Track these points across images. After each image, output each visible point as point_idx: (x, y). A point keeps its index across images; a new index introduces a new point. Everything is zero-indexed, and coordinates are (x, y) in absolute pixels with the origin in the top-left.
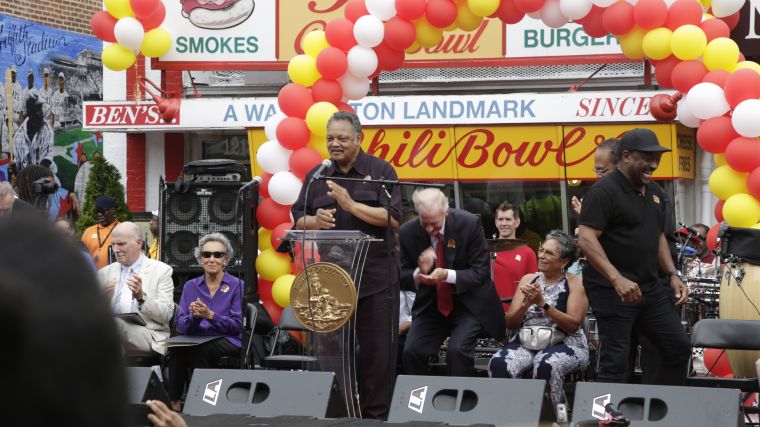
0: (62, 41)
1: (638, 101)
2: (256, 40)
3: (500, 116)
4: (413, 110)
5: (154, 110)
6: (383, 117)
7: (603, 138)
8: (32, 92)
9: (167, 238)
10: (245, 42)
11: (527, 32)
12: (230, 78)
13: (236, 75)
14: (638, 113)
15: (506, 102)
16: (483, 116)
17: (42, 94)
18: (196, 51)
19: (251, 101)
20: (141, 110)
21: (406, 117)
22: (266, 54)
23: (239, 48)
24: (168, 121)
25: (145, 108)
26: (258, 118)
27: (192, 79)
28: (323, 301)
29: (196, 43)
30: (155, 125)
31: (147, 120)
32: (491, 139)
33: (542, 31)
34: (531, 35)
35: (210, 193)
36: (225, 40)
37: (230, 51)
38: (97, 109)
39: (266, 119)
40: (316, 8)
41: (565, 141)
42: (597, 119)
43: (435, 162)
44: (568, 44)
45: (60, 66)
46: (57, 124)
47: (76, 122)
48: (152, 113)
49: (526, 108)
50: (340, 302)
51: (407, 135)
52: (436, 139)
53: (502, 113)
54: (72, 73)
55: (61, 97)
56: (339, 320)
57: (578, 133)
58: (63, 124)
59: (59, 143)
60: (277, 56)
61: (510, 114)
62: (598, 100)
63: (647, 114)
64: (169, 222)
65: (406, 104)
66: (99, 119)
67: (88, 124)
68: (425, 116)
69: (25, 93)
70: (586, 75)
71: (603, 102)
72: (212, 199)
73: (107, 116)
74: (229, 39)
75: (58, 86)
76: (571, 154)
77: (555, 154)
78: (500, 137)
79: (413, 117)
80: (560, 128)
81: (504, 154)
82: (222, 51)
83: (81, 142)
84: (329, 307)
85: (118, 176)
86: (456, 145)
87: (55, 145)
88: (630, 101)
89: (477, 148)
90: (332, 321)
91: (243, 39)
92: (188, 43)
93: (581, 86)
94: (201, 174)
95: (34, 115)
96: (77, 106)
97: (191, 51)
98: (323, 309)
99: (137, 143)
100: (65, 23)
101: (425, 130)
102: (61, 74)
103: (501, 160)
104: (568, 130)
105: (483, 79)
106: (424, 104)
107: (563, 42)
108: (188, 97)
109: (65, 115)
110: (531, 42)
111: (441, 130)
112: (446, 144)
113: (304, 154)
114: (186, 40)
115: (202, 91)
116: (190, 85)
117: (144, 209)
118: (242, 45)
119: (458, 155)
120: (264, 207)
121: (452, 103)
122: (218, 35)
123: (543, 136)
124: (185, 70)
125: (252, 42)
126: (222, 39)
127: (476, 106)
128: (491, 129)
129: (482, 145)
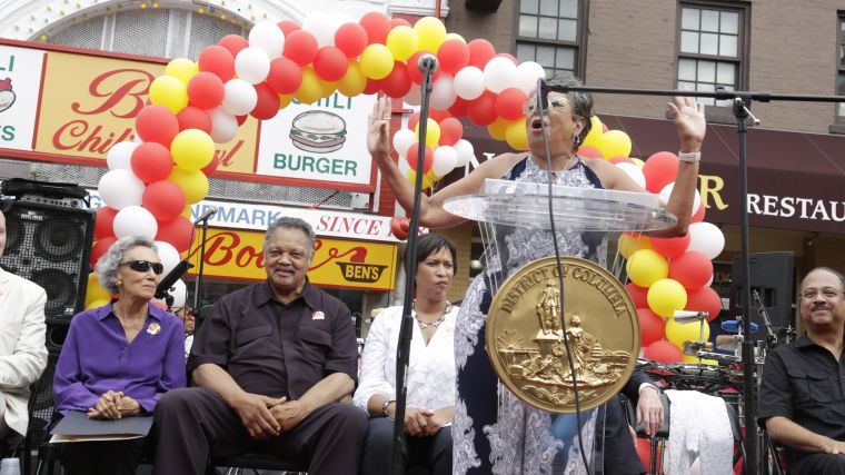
1: (370, 223)
2: (13, 129)
3: (248, 222)
7: (337, 251)
11: (277, 155)
14: (369, 232)
15: (255, 212)
16: (232, 221)
22: (22, 143)
28: (570, 341)
32: (237, 241)
33: (290, 157)
34: (280, 158)
35: (40, 218)
40: (80, 109)
42: (334, 234)
44: (312, 170)
49: (272, 218)
50: (604, 347)
53: (250, 219)
56: (604, 385)
60: (34, 146)
61: (258, 221)
62: (336, 219)
63: (377, 234)
71: (340, 221)
72: (41, 226)
78: (246, 240)
81: (247, 256)
88: (362, 223)
89: (223, 248)
90: (588, 387)
93: (319, 206)
94: (28, 193)
103: (243, 261)
107: (308, 168)
110: (280, 164)
121: (205, 207)
125: (9, 132)
127: (227, 212)
128: (239, 234)
129: (228, 246)
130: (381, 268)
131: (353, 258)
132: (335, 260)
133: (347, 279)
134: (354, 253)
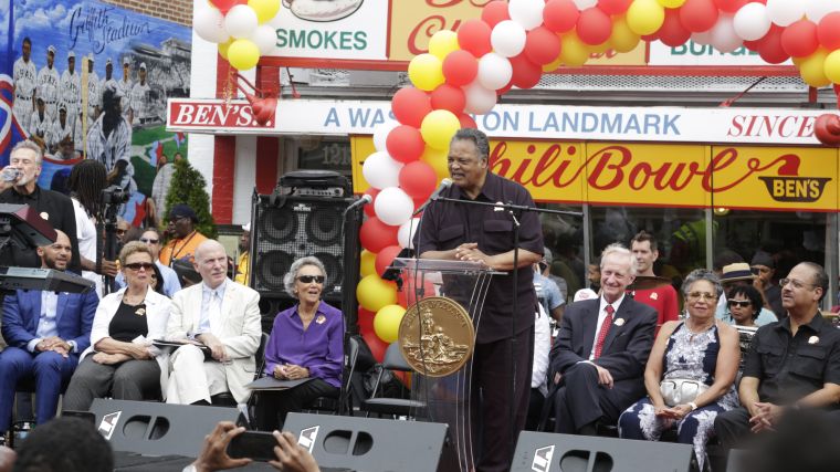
0: (145, 28)
1: (801, 120)
2: (365, 35)
3: (639, 132)
4: (539, 122)
5: (247, 111)
6: (505, 128)
7: (758, 162)
8: (110, 84)
9: (258, 258)
10: (352, 37)
12: (333, 77)
13: (340, 74)
14: (800, 134)
15: (647, 117)
16: (619, 131)
17: (120, 86)
18: (297, 45)
19: (356, 105)
20: (232, 110)
21: (531, 129)
22: (375, 52)
23: (346, 44)
24: (262, 123)
25: (237, 108)
26: (364, 124)
27: (291, 77)
28: (437, 340)
29: (297, 35)
30: (247, 128)
31: (238, 122)
32: (627, 157)
35: (309, 209)
36: (329, 35)
37: (335, 47)
38: (183, 107)
39: (372, 125)
40: (434, 1)
41: (713, 162)
42: (752, 139)
43: (562, 180)
45: (142, 56)
46: (136, 121)
47: (157, 118)
48: (244, 114)
49: (669, 124)
51: (531, 150)
52: (564, 155)
53: (642, 129)
54: (154, 64)
55: (142, 90)
56: (454, 363)
57: (729, 156)
58: (142, 121)
59: (136, 142)
60: (388, 55)
61: (651, 130)
62: (754, 118)
63: (810, 135)
64: (261, 240)
65: (532, 114)
66: (185, 118)
67: (172, 124)
68: (553, 129)
69: (101, 85)
70: (742, 88)
71: (760, 121)
72: (310, 215)
73: (194, 115)
74: (334, 33)
75: (138, 78)
76: (719, 179)
77: (702, 177)
78: (638, 156)
79: (539, 130)
80: (708, 148)
81: (642, 175)
82: (326, 47)
83: (162, 141)
84: (442, 349)
85: (203, 183)
86: (587, 162)
87: (133, 143)
88: (791, 120)
89: (611, 167)
91: (350, 33)
92: (288, 37)
93: (735, 101)
94: (300, 186)
95: (111, 109)
96: (159, 101)
97: (291, 45)
98: (435, 349)
99: (226, 147)
100: (150, 8)
101: (551, 144)
102: (143, 65)
103: (638, 183)
104: (717, 151)
105: (621, 89)
106: (552, 115)
107: (716, 50)
108: (285, 97)
109: (145, 111)
110: (679, 49)
111: (571, 145)
112: (576, 161)
113: (416, 169)
114: (285, 32)
115: (301, 91)
116: (288, 84)
117: (231, 221)
118: (349, 40)
119: (590, 174)
120: (369, 226)
121: (585, 115)
122: (322, 28)
123: (688, 156)
124: (283, 66)
125: (361, 39)
126: (326, 33)
127: (612, 121)
128: (629, 147)
129: (617, 164)
130: (823, 182)
131: (781, 171)
132: (756, 175)
133: (777, 199)
134: (783, 162)
